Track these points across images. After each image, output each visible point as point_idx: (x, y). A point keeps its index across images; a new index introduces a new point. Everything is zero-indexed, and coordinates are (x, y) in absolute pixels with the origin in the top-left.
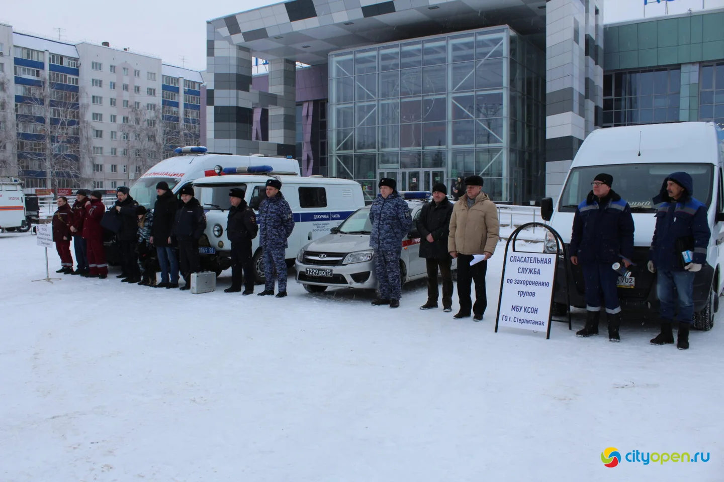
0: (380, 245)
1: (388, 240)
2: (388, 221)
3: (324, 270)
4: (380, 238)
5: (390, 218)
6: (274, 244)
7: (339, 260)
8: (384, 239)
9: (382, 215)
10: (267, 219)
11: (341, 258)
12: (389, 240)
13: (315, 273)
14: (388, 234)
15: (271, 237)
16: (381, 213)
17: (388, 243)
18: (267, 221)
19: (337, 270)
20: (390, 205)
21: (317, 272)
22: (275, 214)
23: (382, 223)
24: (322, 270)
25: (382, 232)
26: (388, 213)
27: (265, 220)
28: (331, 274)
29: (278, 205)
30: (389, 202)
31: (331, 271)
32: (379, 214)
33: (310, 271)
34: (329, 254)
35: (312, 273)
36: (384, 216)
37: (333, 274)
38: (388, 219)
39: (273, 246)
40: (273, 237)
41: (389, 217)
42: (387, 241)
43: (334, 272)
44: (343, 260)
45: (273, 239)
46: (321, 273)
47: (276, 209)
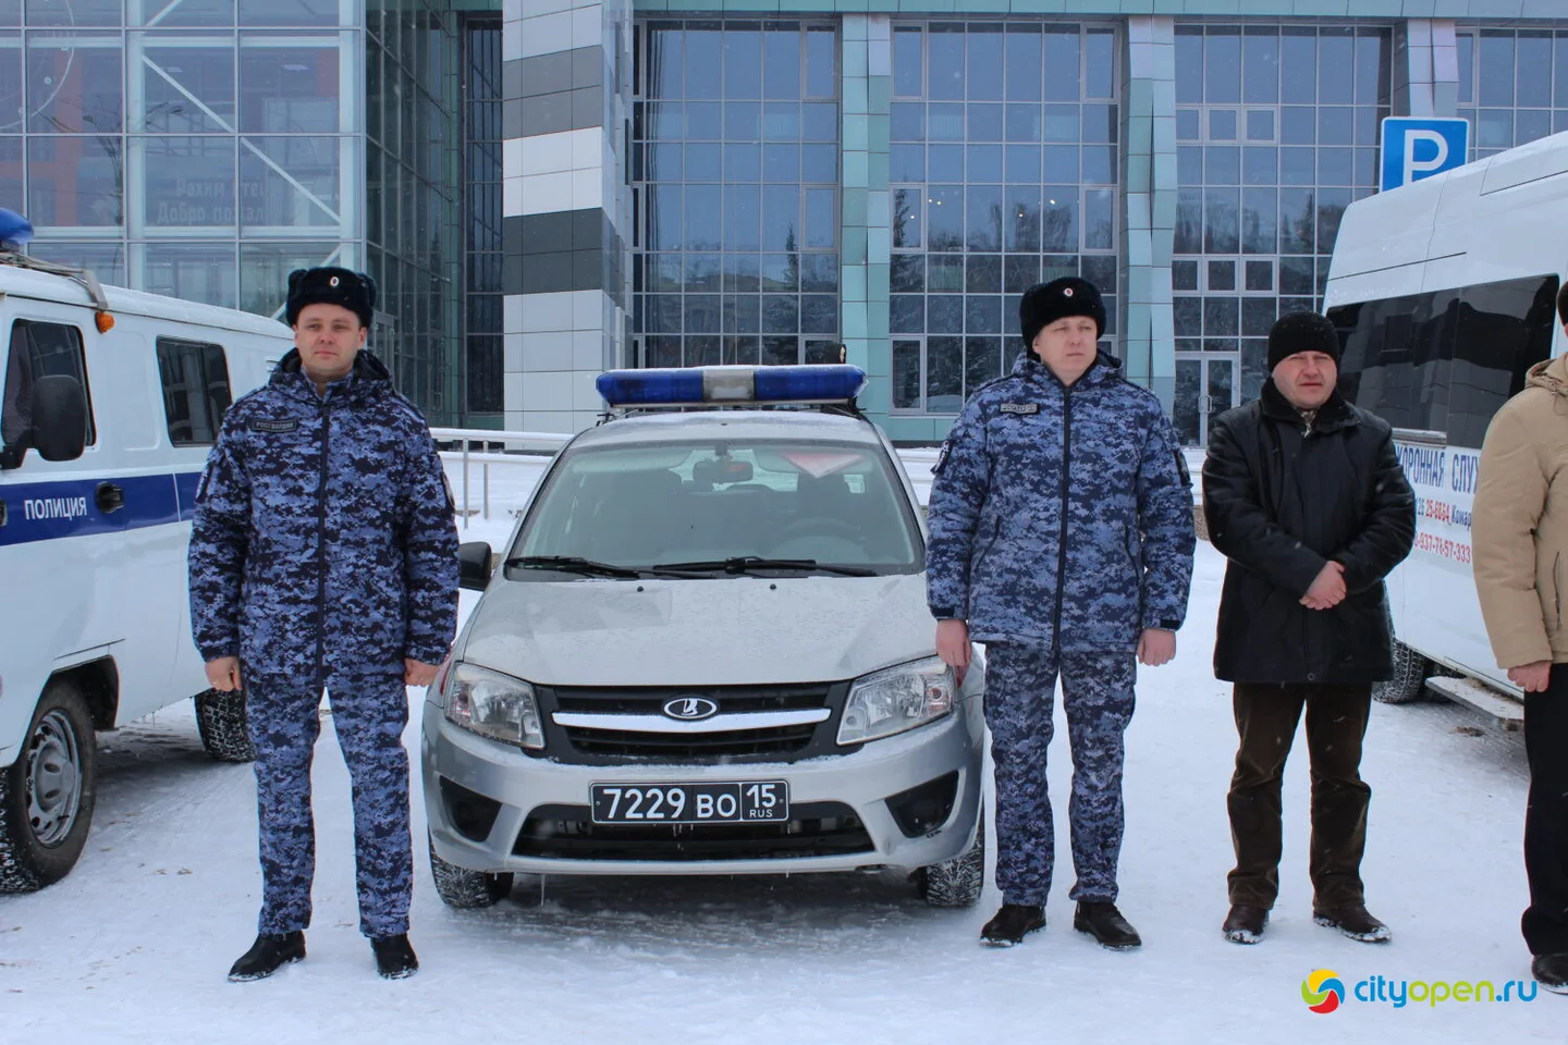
0: (1065, 626)
1: (1110, 598)
2: (1113, 501)
3: (731, 788)
4: (1072, 587)
5: (1121, 485)
6: (372, 659)
7: (812, 727)
8: (1091, 593)
9: (1081, 471)
10: (334, 502)
11: (821, 715)
12: (1117, 601)
13: (666, 809)
14: (1112, 570)
15: (365, 613)
16: (1068, 457)
17: (1109, 614)
18: (333, 519)
19: (810, 781)
20: (1110, 416)
21: (680, 804)
22: (381, 477)
23: (1083, 512)
24: (715, 789)
25: (1082, 557)
26: (1109, 455)
27: (319, 512)
28: (778, 810)
29: (389, 422)
30: (1096, 403)
31: (780, 789)
32: (1054, 463)
33: (625, 804)
34: (734, 697)
35: (643, 808)
36: (1096, 475)
37: (795, 807)
38: (1115, 490)
39: (368, 669)
40: (376, 616)
41: (1118, 475)
42: (1106, 606)
43: (798, 795)
44: (834, 721)
45: (377, 626)
46: (705, 808)
47: (381, 448)
